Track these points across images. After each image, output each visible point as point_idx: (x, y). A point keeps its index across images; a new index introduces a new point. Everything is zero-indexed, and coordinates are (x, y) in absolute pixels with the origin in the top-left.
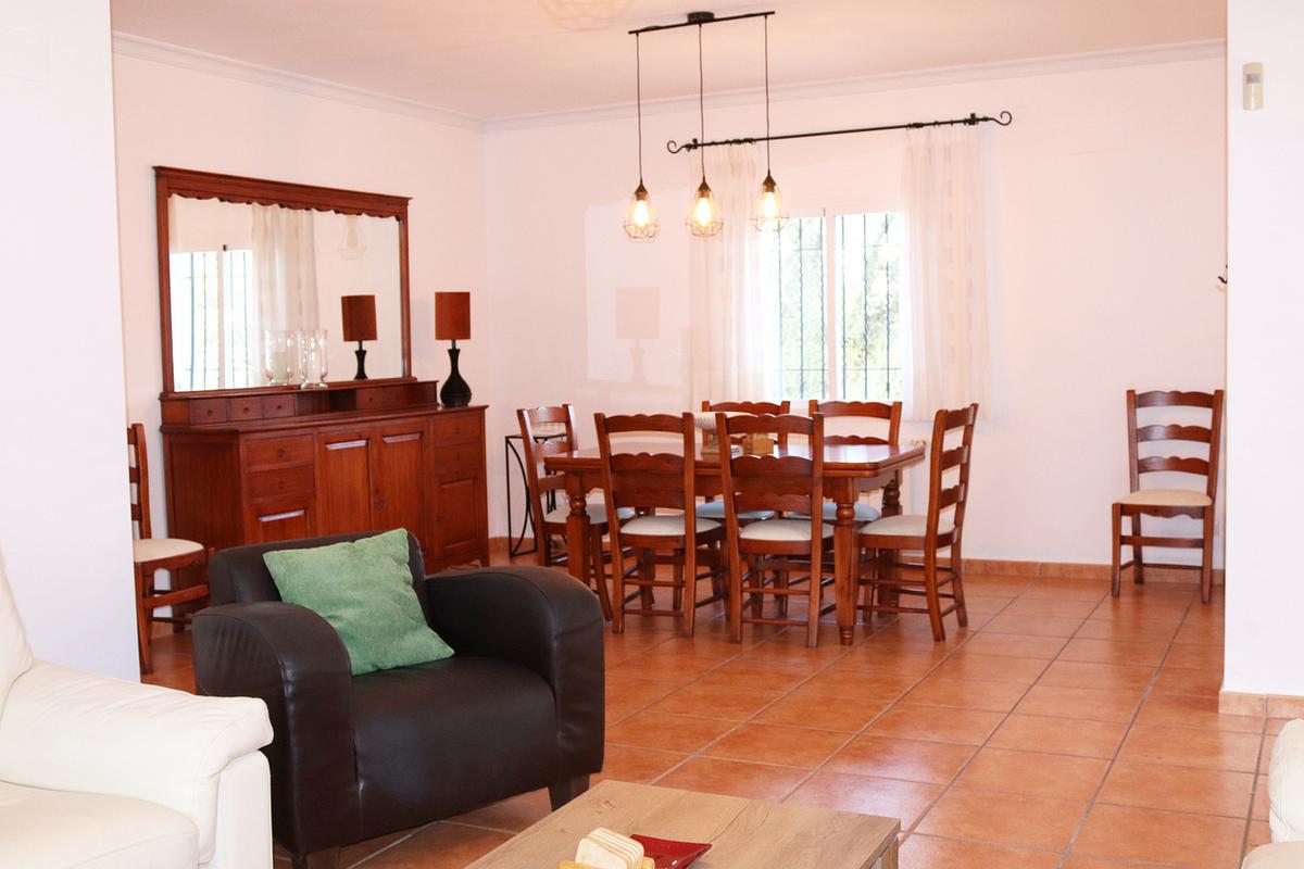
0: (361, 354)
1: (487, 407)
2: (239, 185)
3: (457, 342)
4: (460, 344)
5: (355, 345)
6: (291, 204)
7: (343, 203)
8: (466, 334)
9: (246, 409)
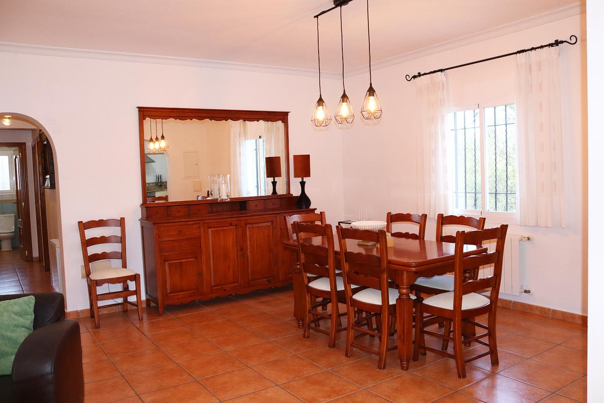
0: (274, 183)
1: (316, 209)
2: (184, 112)
3: (304, 178)
4: (305, 179)
5: (271, 179)
6: (215, 119)
7: (247, 116)
8: (308, 175)
9: (179, 211)
